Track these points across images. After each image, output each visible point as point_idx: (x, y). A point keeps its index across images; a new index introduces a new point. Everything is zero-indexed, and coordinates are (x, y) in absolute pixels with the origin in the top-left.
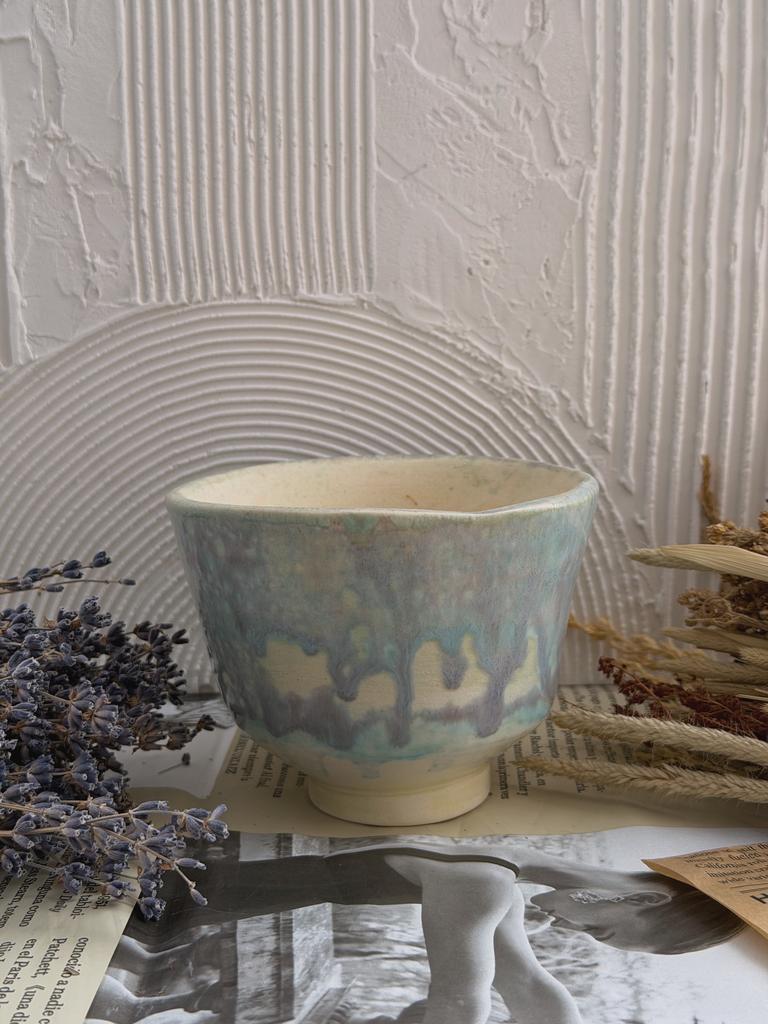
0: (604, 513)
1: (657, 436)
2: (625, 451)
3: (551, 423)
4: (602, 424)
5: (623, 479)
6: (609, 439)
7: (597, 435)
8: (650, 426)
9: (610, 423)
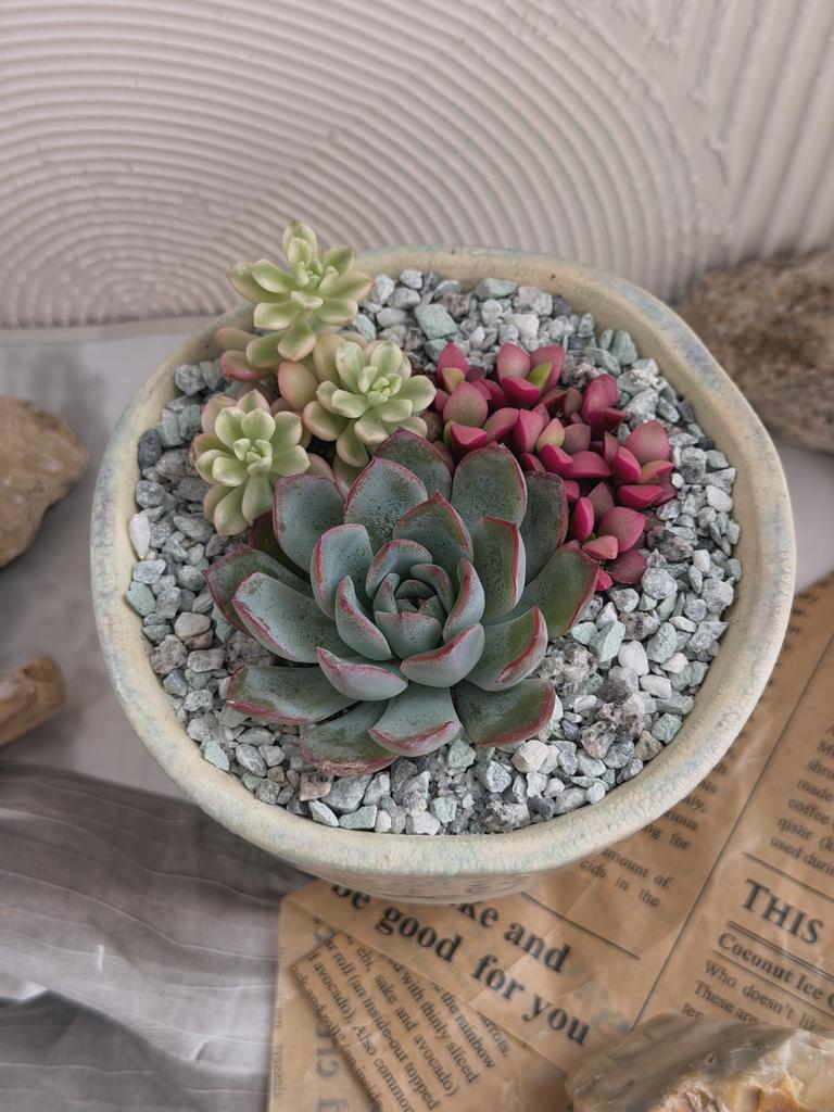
0: (661, 133)
1: (764, 38)
2: (706, 57)
3: (585, 23)
4: (674, 23)
5: (697, 95)
6: (681, 42)
7: (661, 38)
8: (756, 24)
9: (687, 22)
